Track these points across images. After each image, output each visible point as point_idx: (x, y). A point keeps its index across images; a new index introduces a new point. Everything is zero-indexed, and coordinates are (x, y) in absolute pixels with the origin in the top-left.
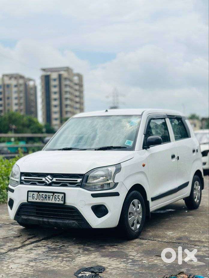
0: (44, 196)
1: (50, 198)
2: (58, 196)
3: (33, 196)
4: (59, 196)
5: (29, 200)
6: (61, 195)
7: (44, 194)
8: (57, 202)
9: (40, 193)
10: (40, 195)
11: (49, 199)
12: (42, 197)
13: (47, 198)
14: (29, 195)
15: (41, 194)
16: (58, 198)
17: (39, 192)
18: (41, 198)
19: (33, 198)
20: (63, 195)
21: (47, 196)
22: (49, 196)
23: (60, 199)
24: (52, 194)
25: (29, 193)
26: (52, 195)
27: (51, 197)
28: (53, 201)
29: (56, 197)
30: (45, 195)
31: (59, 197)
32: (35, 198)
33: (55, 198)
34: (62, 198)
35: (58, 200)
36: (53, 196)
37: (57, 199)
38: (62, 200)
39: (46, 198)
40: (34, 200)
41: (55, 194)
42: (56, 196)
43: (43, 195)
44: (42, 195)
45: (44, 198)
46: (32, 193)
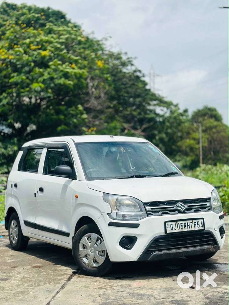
0: (183, 225)
1: (189, 225)
2: (198, 222)
3: (171, 226)
6: (201, 221)
8: (197, 229)
9: (178, 222)
10: (178, 224)
12: (181, 226)
13: (187, 226)
14: (167, 226)
15: (180, 223)
16: (198, 224)
17: (176, 221)
18: (181, 228)
20: (202, 220)
21: (187, 224)
22: (188, 223)
23: (200, 225)
24: (191, 221)
25: (167, 223)
26: (191, 223)
28: (193, 229)
30: (184, 223)
32: (173, 229)
33: (194, 225)
34: (202, 224)
35: (198, 226)
36: (192, 223)
38: (202, 226)
39: (185, 226)
40: (174, 231)
41: (194, 221)
43: (182, 223)
44: (181, 224)
46: (170, 224)
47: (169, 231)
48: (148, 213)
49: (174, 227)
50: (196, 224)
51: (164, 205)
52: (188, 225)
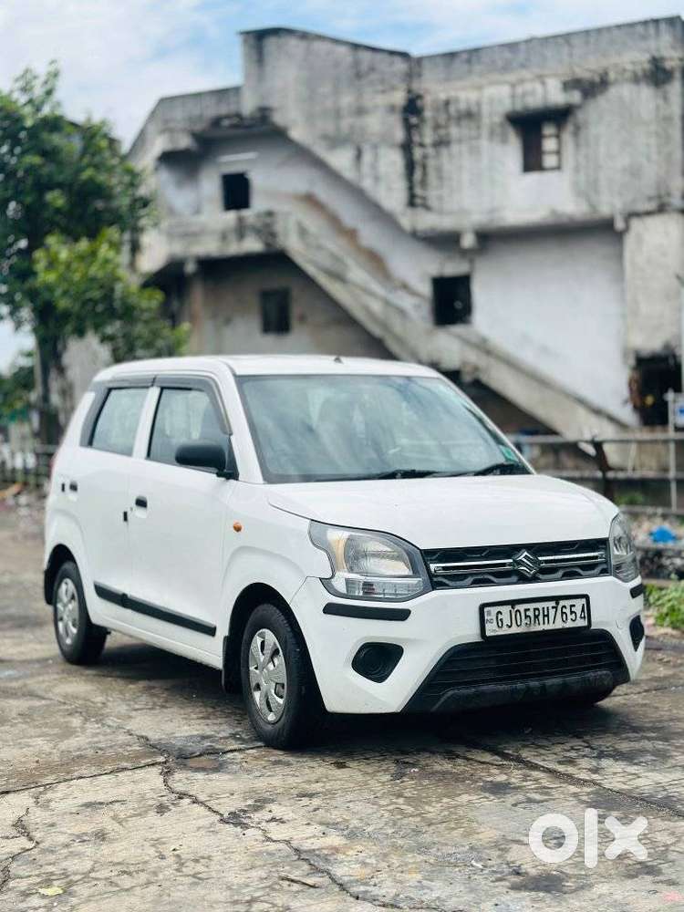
0: (531, 613)
1: (548, 616)
2: (572, 606)
3: (497, 617)
4: (574, 606)
5: (488, 633)
6: (580, 603)
7: (532, 606)
8: (569, 624)
9: (517, 607)
10: (518, 611)
11: (546, 618)
12: (526, 617)
13: (541, 618)
14: (486, 617)
15: (522, 607)
16: (572, 612)
17: (513, 603)
18: (524, 621)
19: (500, 623)
20: (584, 601)
21: (541, 611)
22: (546, 610)
23: (578, 615)
24: (553, 604)
25: (486, 609)
26: (553, 607)
27: (552, 612)
28: (559, 625)
29: (564, 610)
30: (535, 609)
31: (573, 609)
32: (505, 624)
33: (562, 613)
34: (583, 610)
35: (573, 616)
36: (556, 608)
37: (570, 617)
38: (585, 618)
39: (536, 617)
40: (505, 631)
41: (562, 603)
42: (564, 607)
43: (529, 610)
44: (526, 610)
45: (533, 619)
46: (494, 610)
47: (492, 630)
48: (435, 579)
49: (507, 621)
50: (568, 611)
51: (478, 558)
52: (546, 613)
